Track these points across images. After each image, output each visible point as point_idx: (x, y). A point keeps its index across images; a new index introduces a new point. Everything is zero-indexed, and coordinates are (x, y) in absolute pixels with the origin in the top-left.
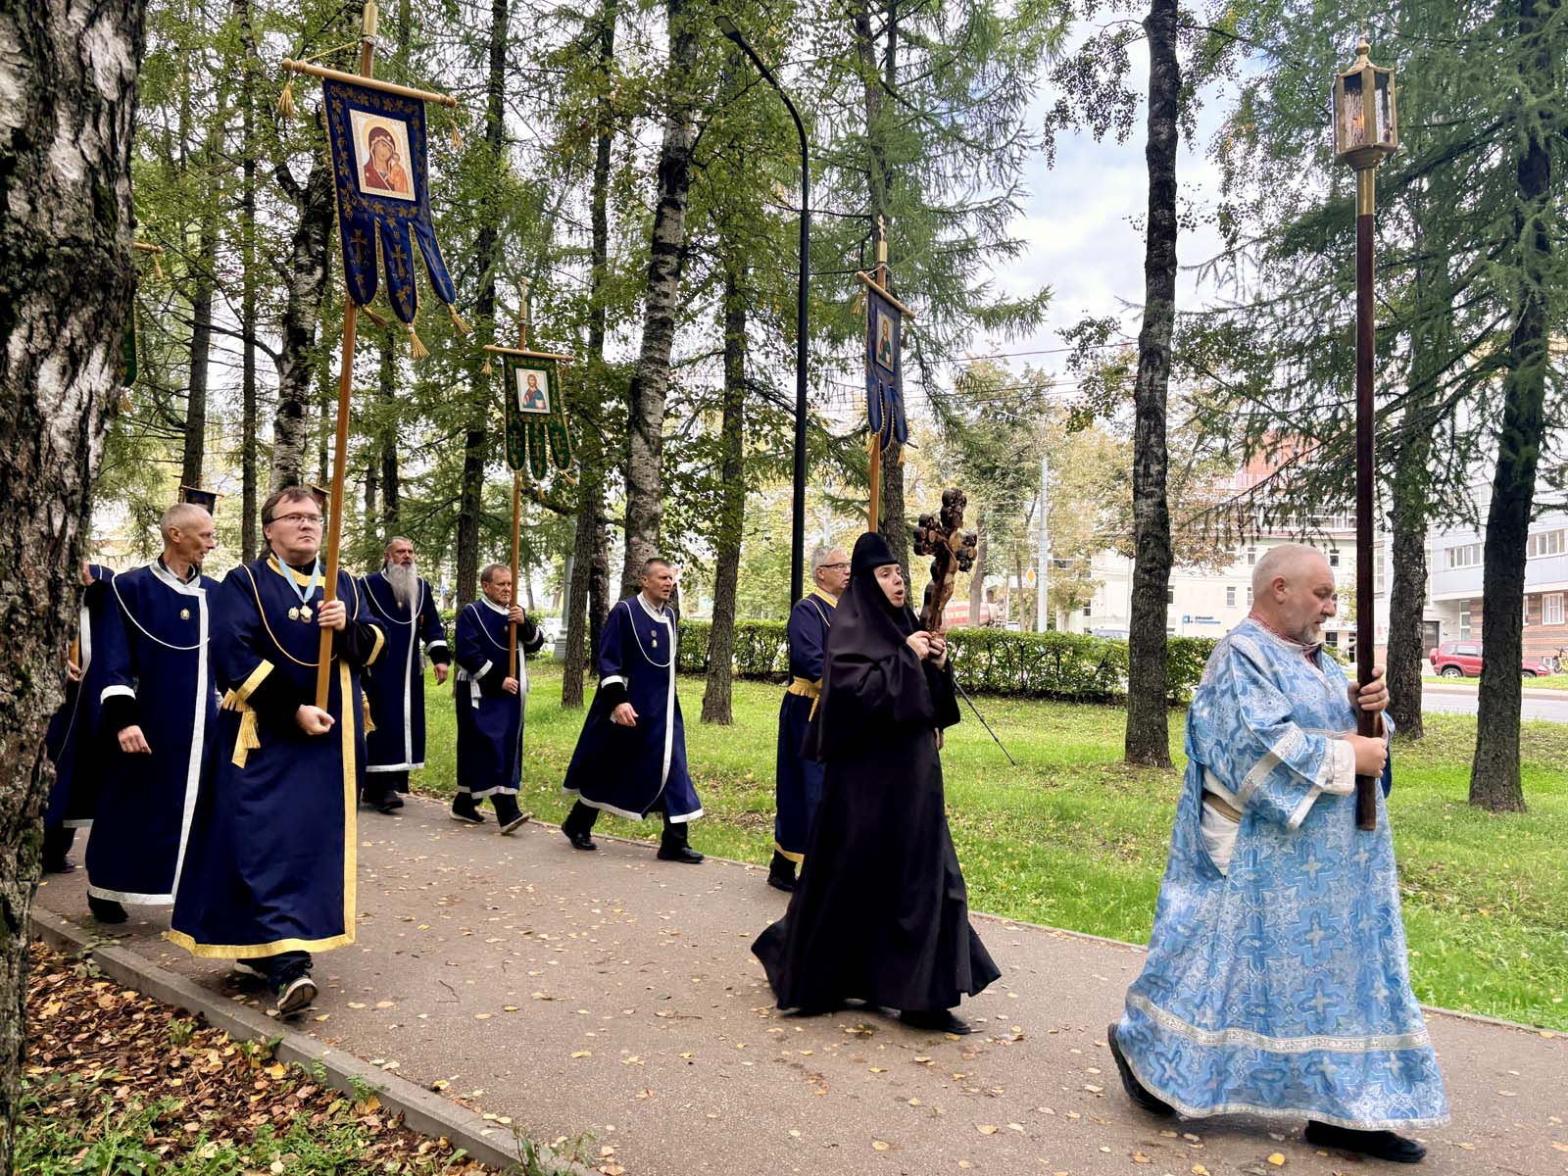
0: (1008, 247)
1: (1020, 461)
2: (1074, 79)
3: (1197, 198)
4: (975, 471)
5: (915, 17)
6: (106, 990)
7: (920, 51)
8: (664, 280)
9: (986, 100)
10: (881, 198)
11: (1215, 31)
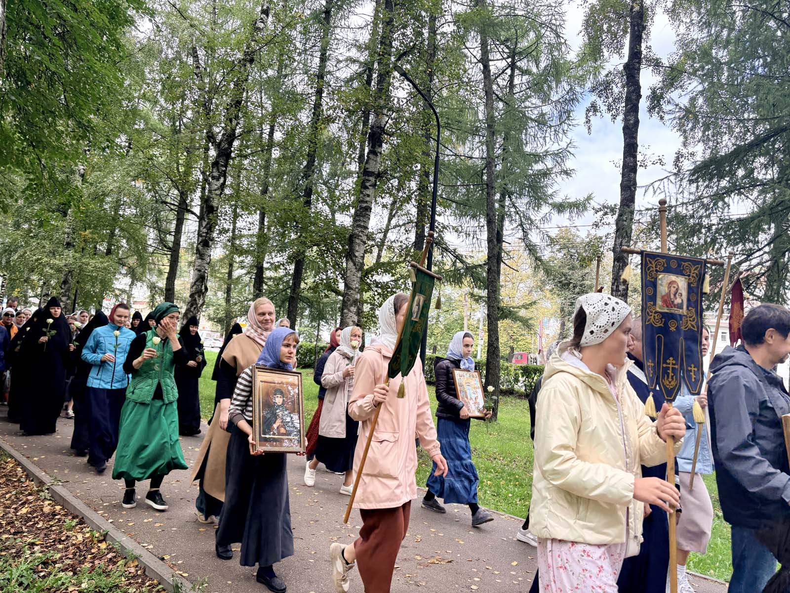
0: (567, 173)
1: (583, 280)
2: (601, 91)
3: (648, 153)
4: (559, 285)
5: (525, 60)
6: (49, 504)
7: (527, 76)
8: (368, 188)
9: (558, 101)
10: (490, 150)
11: (672, 68)
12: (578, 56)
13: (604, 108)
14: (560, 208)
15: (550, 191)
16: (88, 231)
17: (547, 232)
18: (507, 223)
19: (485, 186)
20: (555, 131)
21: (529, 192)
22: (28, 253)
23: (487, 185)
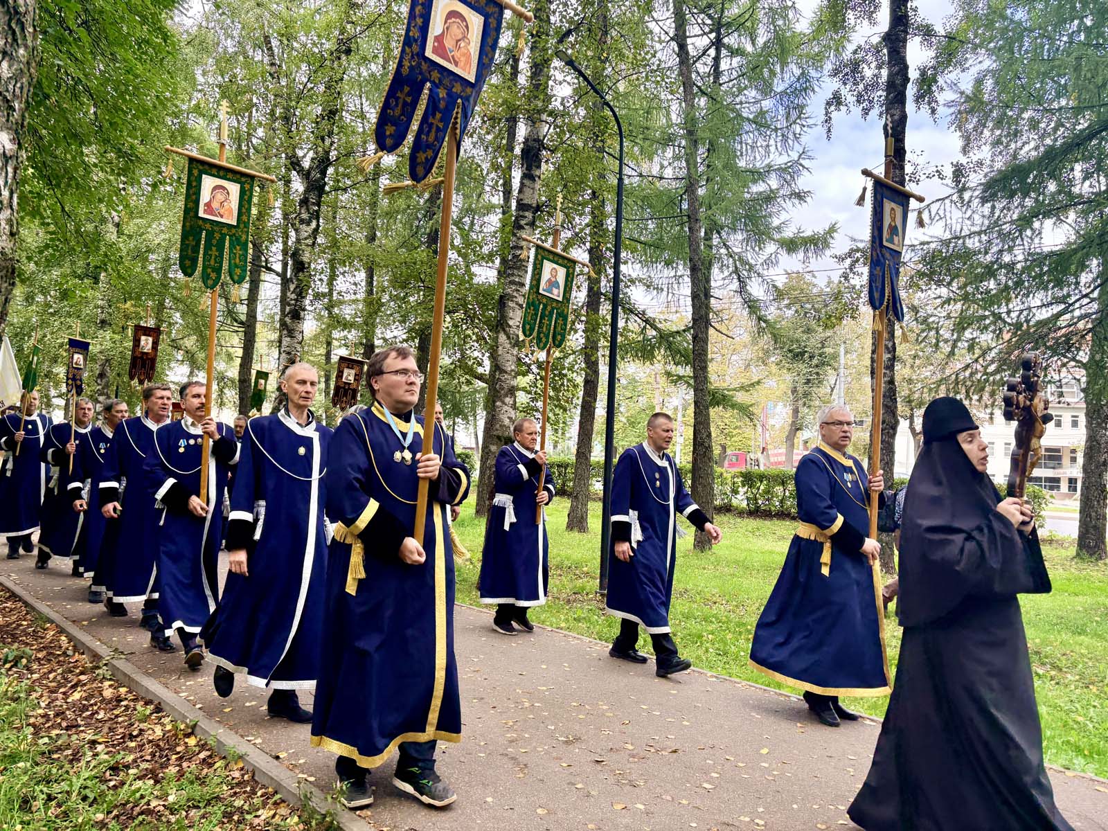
0: (800, 196)
1: (823, 347)
2: (847, 74)
3: (921, 161)
4: (789, 355)
5: (736, 34)
6: (110, 686)
7: (738, 58)
8: (524, 228)
9: (784, 93)
10: (692, 166)
11: (950, 38)
12: (812, 24)
13: (851, 99)
14: (791, 246)
15: (776, 222)
16: (129, 303)
17: (773, 281)
18: (715, 271)
19: (685, 219)
20: (783, 135)
21: (746, 225)
22: (49, 336)
23: (689, 217)
